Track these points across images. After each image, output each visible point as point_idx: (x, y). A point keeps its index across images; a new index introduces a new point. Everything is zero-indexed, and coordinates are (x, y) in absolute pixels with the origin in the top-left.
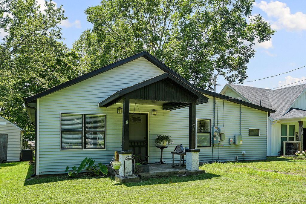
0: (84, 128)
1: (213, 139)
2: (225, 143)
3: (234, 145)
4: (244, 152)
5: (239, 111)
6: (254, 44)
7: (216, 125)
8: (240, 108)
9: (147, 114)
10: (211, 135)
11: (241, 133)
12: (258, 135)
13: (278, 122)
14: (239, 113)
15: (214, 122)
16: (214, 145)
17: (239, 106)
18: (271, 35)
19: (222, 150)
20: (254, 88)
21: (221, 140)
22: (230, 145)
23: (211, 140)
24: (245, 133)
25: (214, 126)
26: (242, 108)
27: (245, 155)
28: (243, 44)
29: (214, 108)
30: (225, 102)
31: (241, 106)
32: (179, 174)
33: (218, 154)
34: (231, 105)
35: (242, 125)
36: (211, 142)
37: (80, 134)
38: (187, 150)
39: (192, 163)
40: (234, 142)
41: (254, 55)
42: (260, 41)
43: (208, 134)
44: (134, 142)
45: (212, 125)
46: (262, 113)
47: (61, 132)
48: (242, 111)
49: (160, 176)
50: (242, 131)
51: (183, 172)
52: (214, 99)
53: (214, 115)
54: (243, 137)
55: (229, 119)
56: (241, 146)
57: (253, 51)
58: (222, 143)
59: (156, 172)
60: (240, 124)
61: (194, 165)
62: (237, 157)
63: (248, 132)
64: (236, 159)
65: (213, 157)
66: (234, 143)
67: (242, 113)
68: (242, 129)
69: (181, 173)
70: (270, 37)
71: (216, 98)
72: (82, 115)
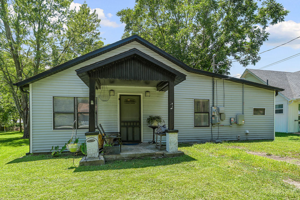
0: (76, 110)
1: (212, 118)
2: (226, 122)
3: (235, 125)
4: (248, 132)
5: (242, 91)
6: (267, 26)
7: (215, 105)
8: (243, 87)
9: (140, 96)
10: (210, 115)
11: (244, 113)
12: (264, 114)
13: (295, 102)
14: (242, 93)
15: (213, 102)
16: (213, 125)
17: (242, 86)
18: (284, 16)
19: (222, 129)
20: (274, 71)
21: (221, 119)
22: (231, 124)
23: (210, 119)
24: (249, 112)
25: (213, 106)
26: (245, 87)
27: (248, 135)
28: (257, 28)
29: (213, 88)
30: (226, 82)
31: (243, 85)
32: (156, 156)
33: (217, 134)
34: (232, 84)
35: (244, 105)
36: (210, 121)
37: (73, 115)
38: (166, 131)
39: (170, 145)
40: (235, 121)
41: (267, 38)
42: (273, 23)
43: (207, 114)
44: (127, 122)
45: (211, 105)
46: (268, 92)
47: (54, 114)
48: (244, 90)
49: (133, 158)
50: (244, 111)
51: (160, 154)
52: (213, 80)
53: (213, 95)
54: (245, 117)
55: (230, 99)
56: (243, 125)
57: (267, 34)
58: (222, 123)
59: (128, 153)
60: (243, 104)
61: (171, 147)
62: (239, 136)
63: (252, 111)
64: (238, 138)
65: (212, 137)
66: (236, 123)
67: (244, 93)
68: (244, 109)
69: (158, 154)
70: (283, 17)
71: (215, 78)
72: (73, 98)
